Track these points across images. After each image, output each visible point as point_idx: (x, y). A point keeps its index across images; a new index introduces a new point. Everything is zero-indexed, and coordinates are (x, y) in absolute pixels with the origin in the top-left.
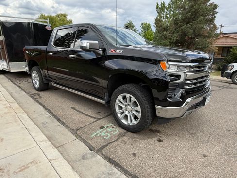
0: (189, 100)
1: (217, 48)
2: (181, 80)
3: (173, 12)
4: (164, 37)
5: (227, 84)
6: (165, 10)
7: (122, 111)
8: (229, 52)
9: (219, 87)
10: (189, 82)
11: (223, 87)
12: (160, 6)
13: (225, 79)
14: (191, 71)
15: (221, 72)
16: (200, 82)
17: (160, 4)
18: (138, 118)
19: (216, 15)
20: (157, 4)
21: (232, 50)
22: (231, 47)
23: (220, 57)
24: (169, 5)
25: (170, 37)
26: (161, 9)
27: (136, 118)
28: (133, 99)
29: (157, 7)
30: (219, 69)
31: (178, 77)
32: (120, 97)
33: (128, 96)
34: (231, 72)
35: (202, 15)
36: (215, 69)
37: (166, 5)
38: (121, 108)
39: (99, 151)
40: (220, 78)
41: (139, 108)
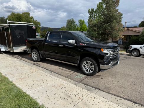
0: (111, 62)
1: (123, 36)
2: (109, 55)
3: (98, 14)
4: (94, 30)
5: (129, 56)
6: (94, 14)
7: (85, 68)
8: (130, 38)
9: (125, 58)
10: (111, 56)
11: (127, 58)
12: (91, 11)
13: (128, 53)
14: (112, 52)
15: (126, 49)
16: (115, 56)
17: (90, 9)
18: (93, 70)
19: (122, 19)
20: (89, 9)
21: (131, 37)
22: (131, 36)
23: (125, 41)
24: (96, 10)
25: (98, 31)
26: (91, 12)
27: (92, 70)
28: (91, 63)
29: (89, 12)
30: (125, 48)
31: (107, 54)
32: (85, 62)
33: (88, 61)
34: (131, 50)
35: (115, 19)
36: (123, 48)
37: (94, 10)
38: (85, 66)
39: (80, 82)
40: (125, 53)
41: (93, 66)
